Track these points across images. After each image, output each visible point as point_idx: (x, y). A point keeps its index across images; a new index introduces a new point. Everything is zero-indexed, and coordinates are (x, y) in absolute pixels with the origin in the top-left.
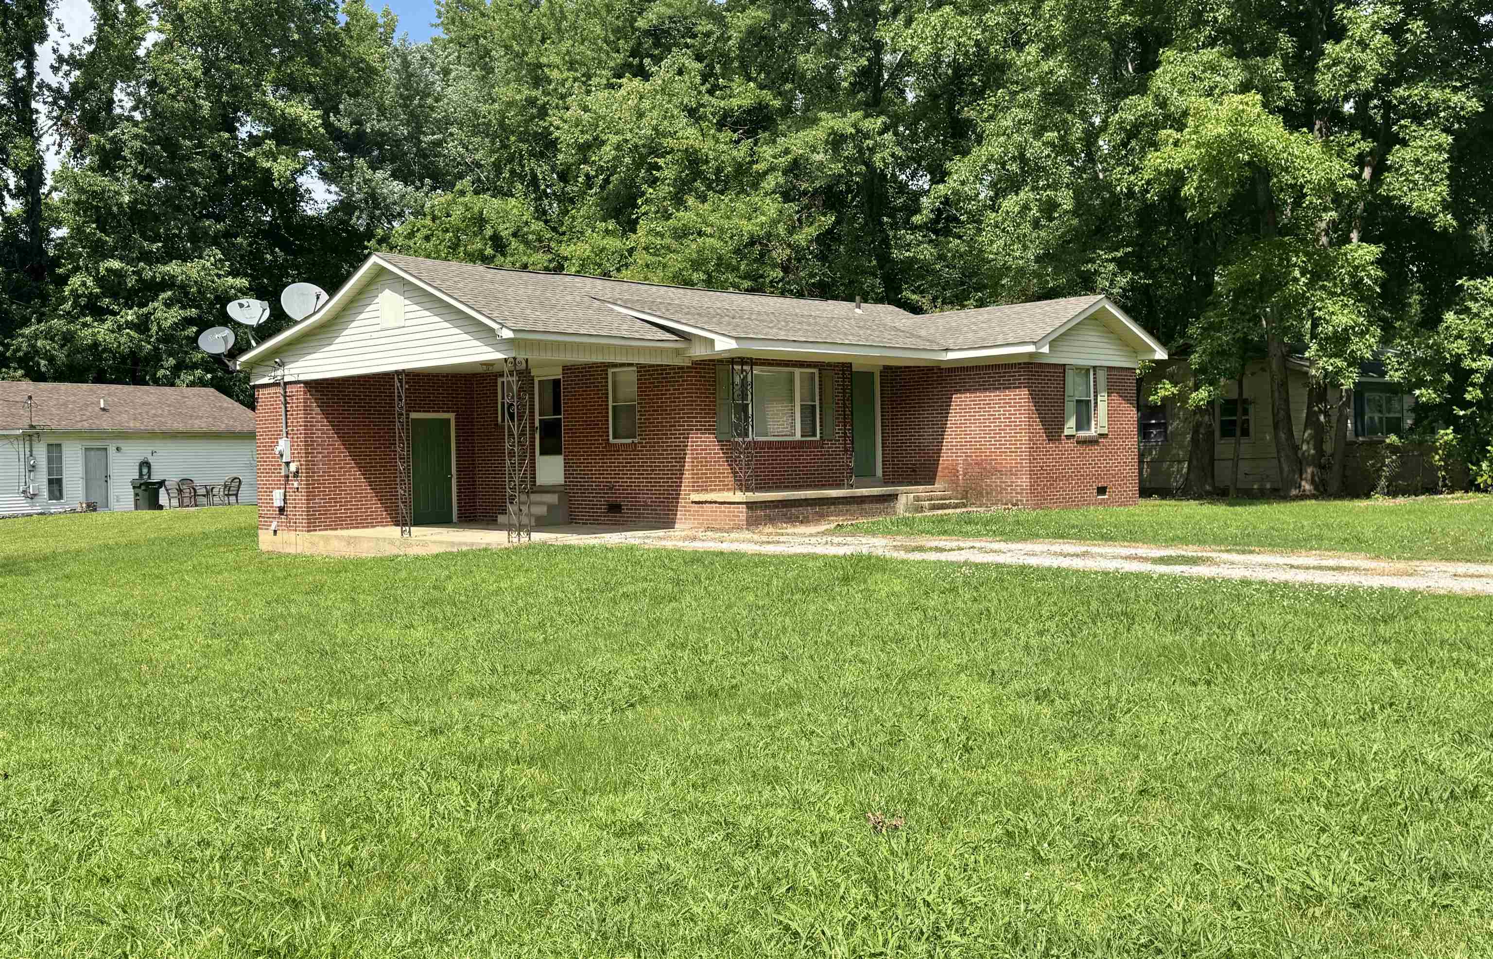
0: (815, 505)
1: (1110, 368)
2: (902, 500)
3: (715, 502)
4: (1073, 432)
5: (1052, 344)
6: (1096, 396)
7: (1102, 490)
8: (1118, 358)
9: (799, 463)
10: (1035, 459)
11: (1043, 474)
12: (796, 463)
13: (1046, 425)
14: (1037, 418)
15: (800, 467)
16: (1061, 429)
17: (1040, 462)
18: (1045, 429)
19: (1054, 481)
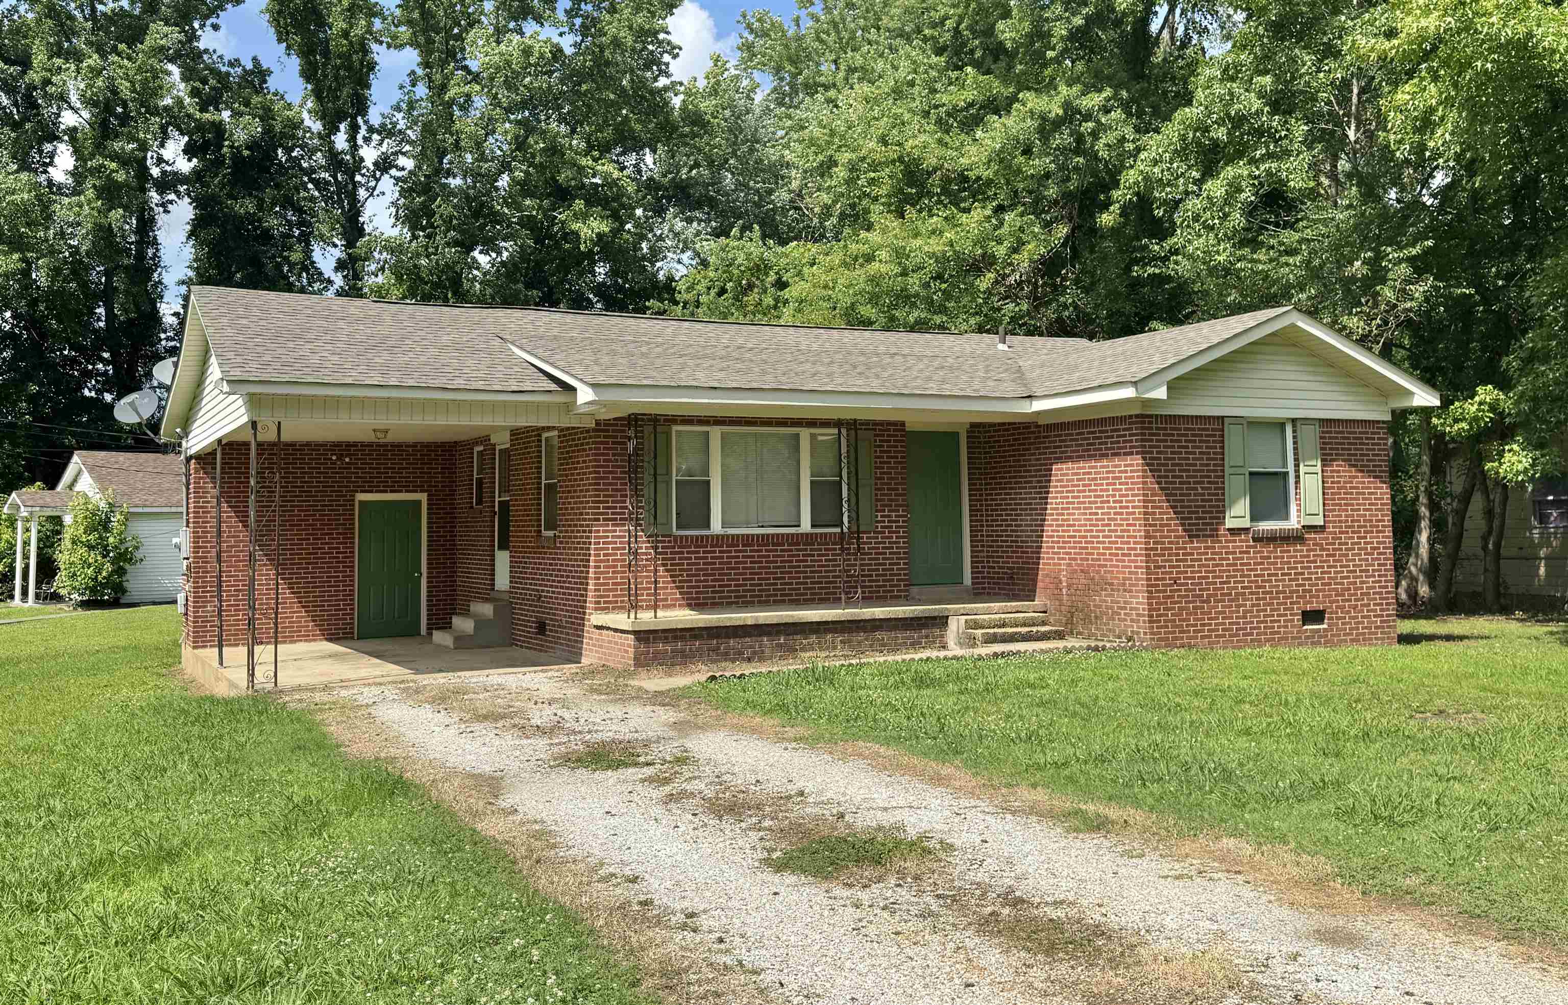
0: (778, 633)
1: (1326, 423)
2: (955, 625)
3: (608, 628)
4: (1246, 523)
5: (1172, 387)
6: (1297, 466)
7: (1313, 616)
8: (1349, 406)
9: (805, 567)
10: (1159, 567)
11: (1180, 590)
12: (799, 567)
13: (1183, 513)
14: (1162, 501)
15: (806, 572)
16: (1219, 518)
17: (1172, 573)
18: (1182, 519)
19: (1204, 602)
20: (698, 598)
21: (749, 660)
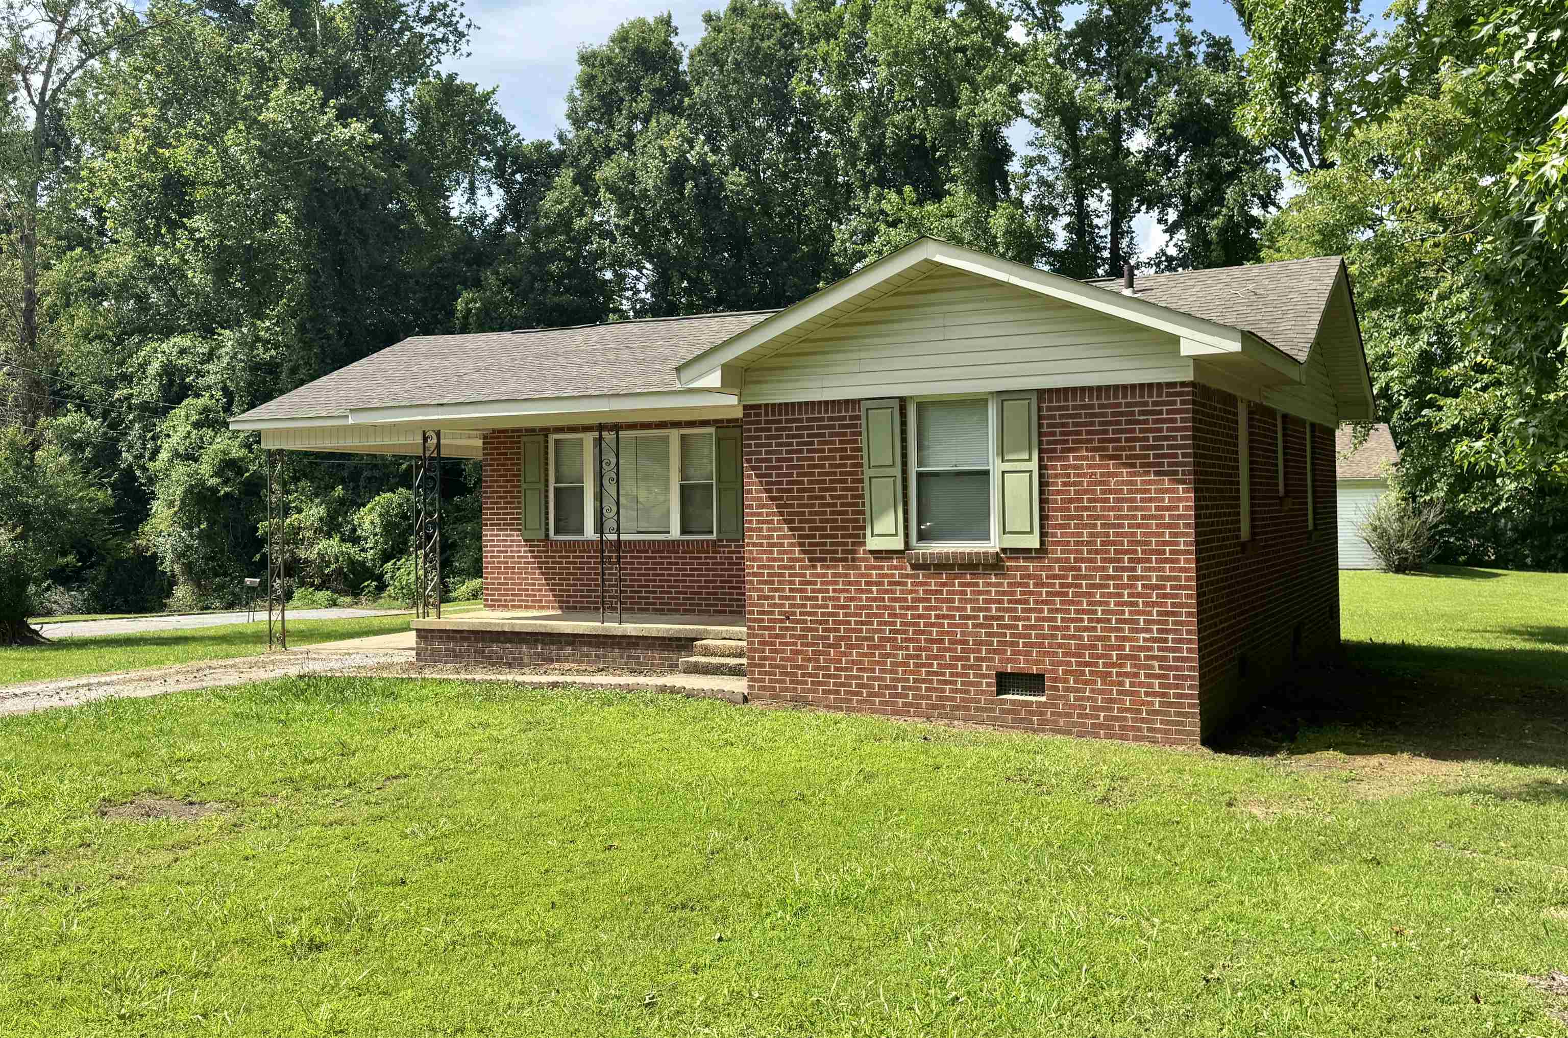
4: (898, 543)
7: (1019, 681)
9: (669, 575)
10: (766, 598)
11: (794, 629)
12: (663, 575)
13: (802, 529)
14: (774, 514)
15: (670, 581)
16: (857, 536)
17: (782, 605)
18: (800, 537)
19: (829, 646)
20: (568, 602)
21: (510, 665)
